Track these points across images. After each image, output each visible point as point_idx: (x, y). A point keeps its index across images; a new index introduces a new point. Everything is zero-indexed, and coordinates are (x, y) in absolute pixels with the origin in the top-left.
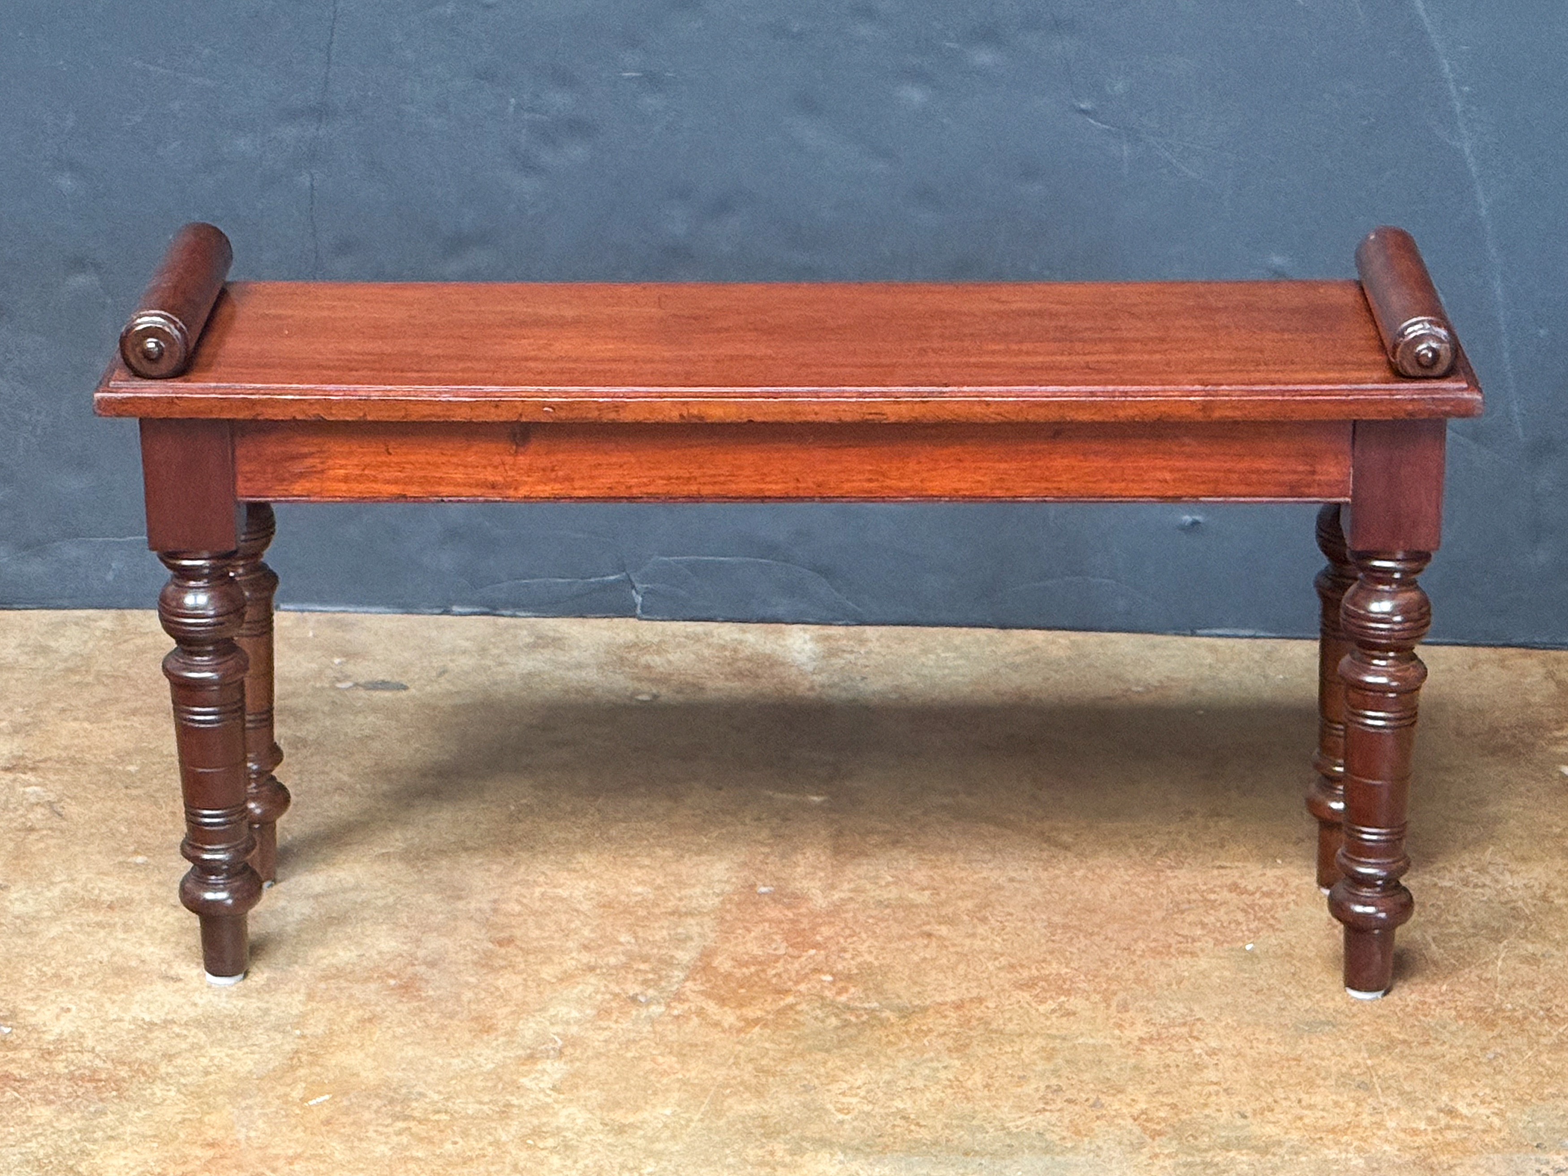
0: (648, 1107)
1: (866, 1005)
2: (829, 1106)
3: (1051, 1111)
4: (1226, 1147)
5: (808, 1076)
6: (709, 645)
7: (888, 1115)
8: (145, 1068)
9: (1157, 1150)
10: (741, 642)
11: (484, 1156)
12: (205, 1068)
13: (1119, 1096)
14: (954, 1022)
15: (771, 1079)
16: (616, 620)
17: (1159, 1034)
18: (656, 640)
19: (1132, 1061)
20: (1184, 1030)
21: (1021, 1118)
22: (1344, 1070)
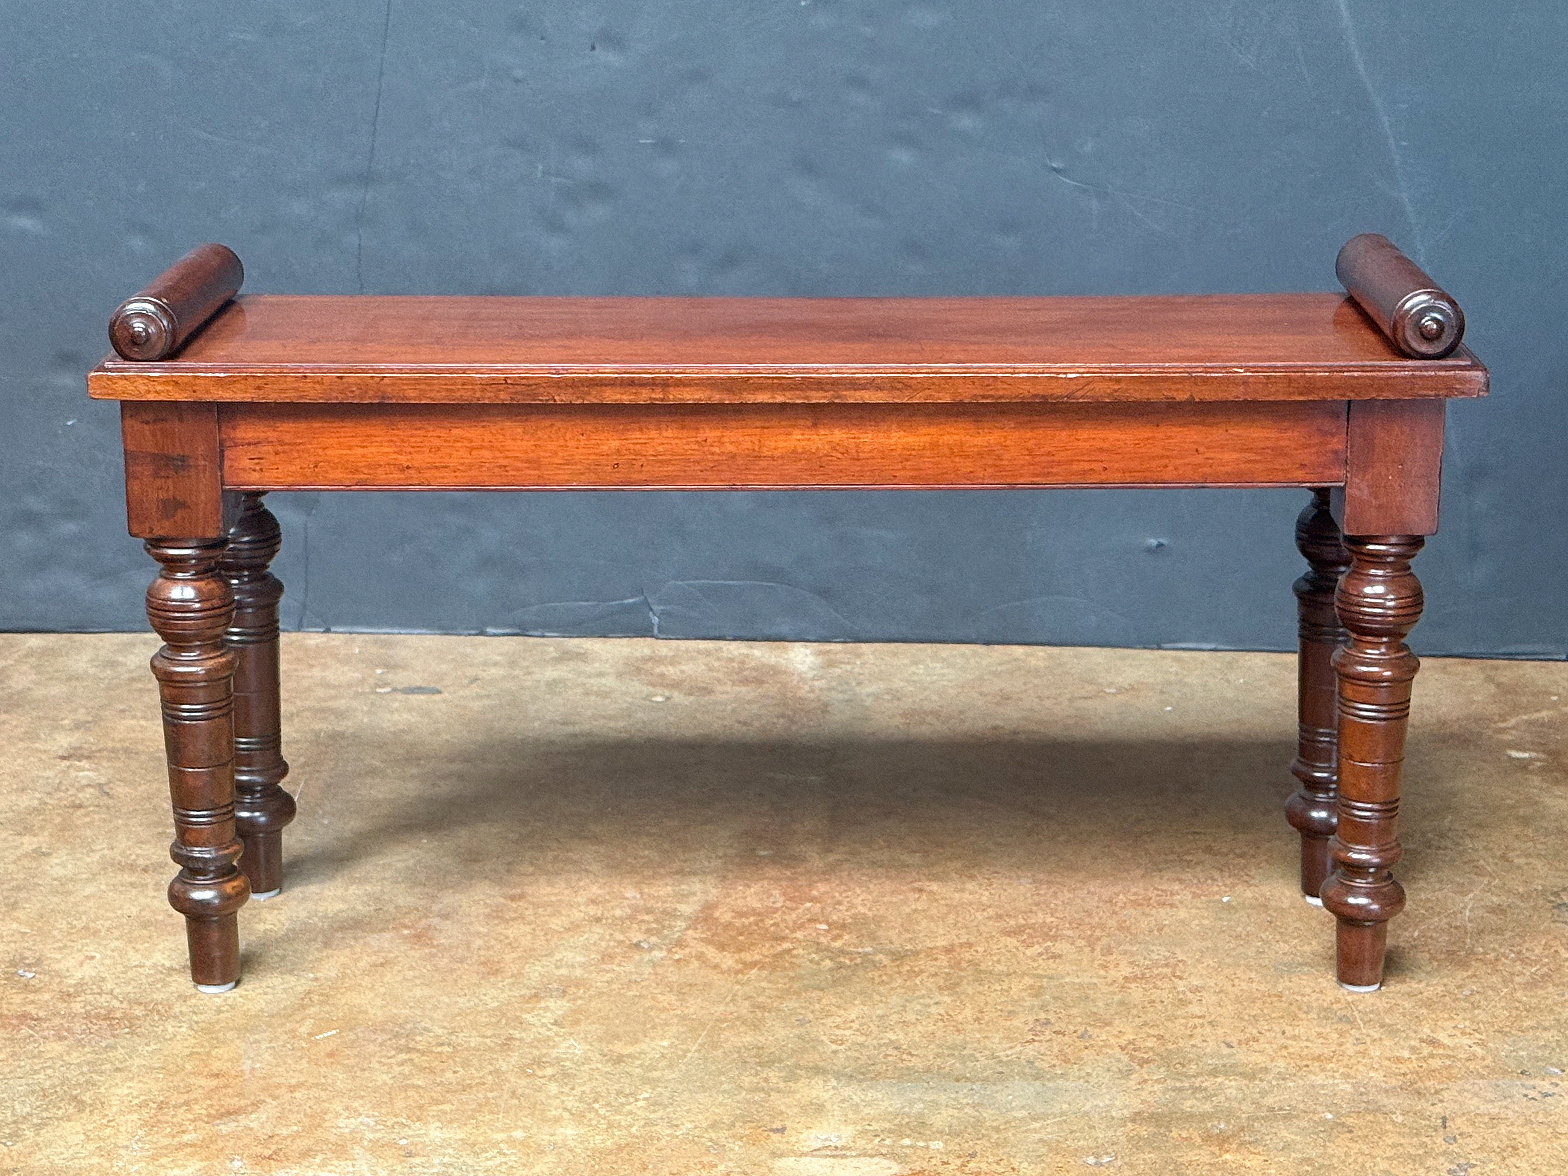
0: (647, 1040)
1: (860, 950)
2: (824, 1038)
3: (1040, 1041)
4: (1214, 1073)
5: (803, 1012)
6: (719, 659)
7: (880, 1045)
8: (160, 1007)
9: (1146, 1077)
10: (747, 656)
11: (484, 1084)
12: (219, 1007)
13: (1108, 1028)
14: (945, 963)
15: (767, 1014)
16: (635, 639)
17: (1143, 974)
18: (671, 654)
19: (1117, 998)
20: (1167, 971)
21: (1011, 1048)
22: (1325, 1005)
